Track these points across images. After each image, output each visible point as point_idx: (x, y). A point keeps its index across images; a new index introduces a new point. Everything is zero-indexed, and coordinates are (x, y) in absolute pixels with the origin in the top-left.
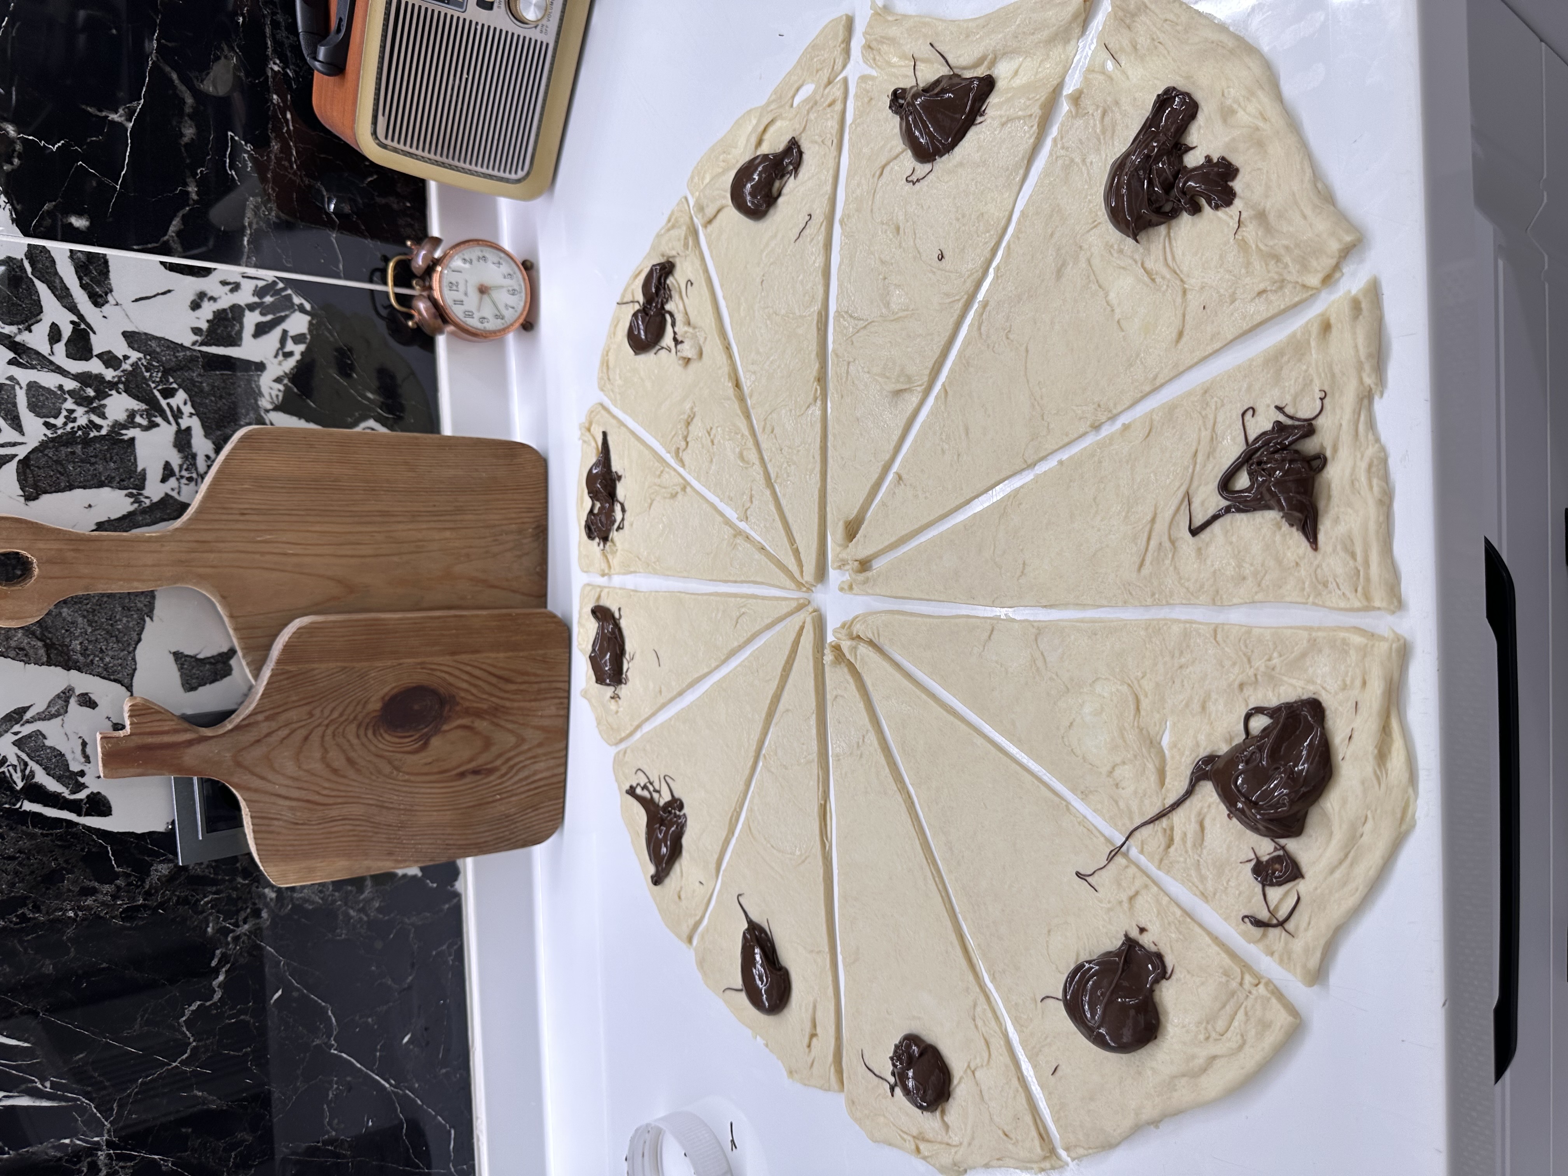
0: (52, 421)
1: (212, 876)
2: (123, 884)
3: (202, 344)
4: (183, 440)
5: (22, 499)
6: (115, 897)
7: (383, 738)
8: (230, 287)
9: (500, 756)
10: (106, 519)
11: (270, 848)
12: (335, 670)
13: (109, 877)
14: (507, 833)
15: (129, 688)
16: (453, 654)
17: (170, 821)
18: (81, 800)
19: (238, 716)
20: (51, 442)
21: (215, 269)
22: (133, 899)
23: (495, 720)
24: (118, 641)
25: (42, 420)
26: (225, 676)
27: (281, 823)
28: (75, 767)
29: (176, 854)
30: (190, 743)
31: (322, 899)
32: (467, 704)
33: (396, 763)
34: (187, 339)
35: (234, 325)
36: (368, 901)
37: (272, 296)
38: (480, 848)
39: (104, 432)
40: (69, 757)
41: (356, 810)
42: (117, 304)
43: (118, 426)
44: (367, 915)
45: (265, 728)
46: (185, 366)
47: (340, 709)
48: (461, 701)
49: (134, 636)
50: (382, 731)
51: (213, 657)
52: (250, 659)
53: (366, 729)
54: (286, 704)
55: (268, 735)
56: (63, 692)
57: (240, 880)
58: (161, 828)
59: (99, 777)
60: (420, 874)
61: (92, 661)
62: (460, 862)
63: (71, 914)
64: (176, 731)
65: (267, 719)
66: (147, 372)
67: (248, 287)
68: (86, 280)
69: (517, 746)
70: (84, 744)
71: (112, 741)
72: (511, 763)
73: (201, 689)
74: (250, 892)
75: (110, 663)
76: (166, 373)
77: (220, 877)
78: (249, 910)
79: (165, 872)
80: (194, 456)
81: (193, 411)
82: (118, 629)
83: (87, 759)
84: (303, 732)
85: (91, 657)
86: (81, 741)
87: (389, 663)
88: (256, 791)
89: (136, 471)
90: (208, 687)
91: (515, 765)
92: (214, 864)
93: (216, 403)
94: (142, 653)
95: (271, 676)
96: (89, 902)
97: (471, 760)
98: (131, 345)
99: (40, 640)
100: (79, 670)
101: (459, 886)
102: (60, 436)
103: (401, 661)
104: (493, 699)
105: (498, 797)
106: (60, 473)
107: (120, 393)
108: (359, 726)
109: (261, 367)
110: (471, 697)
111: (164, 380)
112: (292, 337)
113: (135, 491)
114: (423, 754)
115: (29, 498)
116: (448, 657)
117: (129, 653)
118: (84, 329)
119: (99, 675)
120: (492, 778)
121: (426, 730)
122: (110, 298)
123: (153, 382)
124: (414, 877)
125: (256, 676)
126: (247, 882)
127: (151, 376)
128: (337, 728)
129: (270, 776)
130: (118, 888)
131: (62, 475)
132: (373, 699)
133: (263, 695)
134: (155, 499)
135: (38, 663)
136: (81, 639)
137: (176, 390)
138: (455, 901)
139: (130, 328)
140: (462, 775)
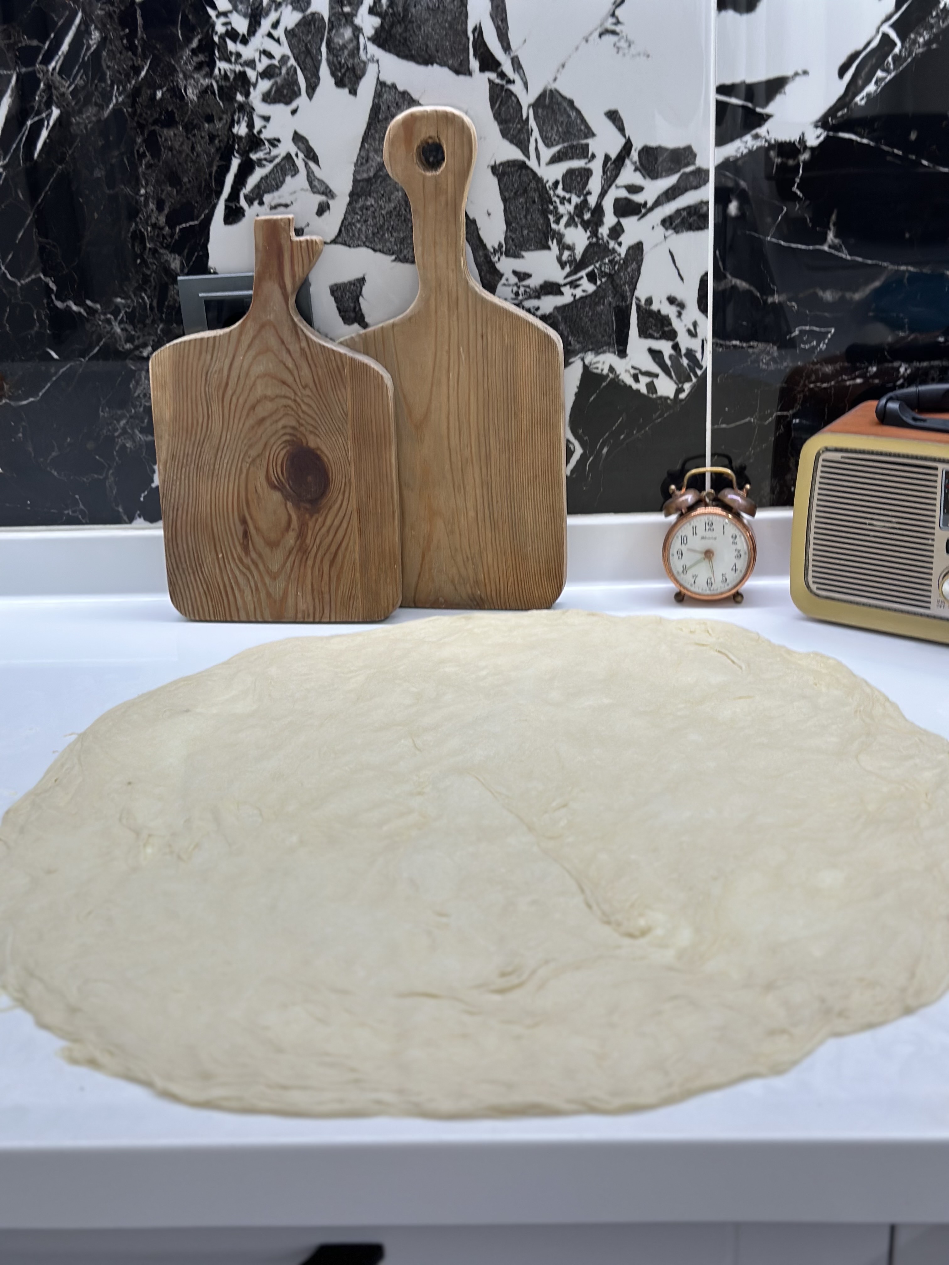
0: (560, 186)
1: (166, 303)
2: (165, 233)
3: (638, 307)
4: (551, 288)
5: (493, 163)
6: (154, 226)
7: (282, 449)
8: (692, 328)
9: (260, 555)
10: (479, 226)
11: (186, 351)
12: (344, 406)
13: (171, 221)
14: (184, 566)
15: (334, 242)
16: (359, 511)
17: (218, 271)
18: (239, 202)
19: (305, 326)
20: (542, 186)
21: (707, 316)
22: (151, 239)
23: (295, 551)
24: (374, 234)
25: (560, 179)
26: (343, 319)
27: (208, 362)
28: (267, 198)
29: (188, 274)
30: (283, 287)
31: (139, 396)
32: (311, 524)
33: (258, 461)
34: (642, 292)
35: (658, 333)
36: (132, 437)
37: (688, 365)
38: (171, 541)
39: (554, 226)
40: (276, 194)
41: (216, 425)
42: (665, 237)
43: (560, 238)
44: (118, 437)
45: (294, 348)
46: (617, 292)
47: (310, 412)
48: (314, 519)
49: (379, 247)
50: (288, 448)
51: (360, 309)
52: (357, 339)
53: (290, 434)
54: (315, 365)
55: (288, 351)
56: (330, 191)
57: (161, 326)
58: (211, 263)
59: (258, 215)
60: (154, 485)
61: (357, 214)
62: (160, 524)
63: (143, 191)
64: (293, 276)
65: (302, 350)
66: (609, 261)
67: (695, 344)
68: (684, 214)
69: (268, 572)
70: (286, 206)
71: (287, 227)
72: (253, 568)
73: (332, 299)
74: (149, 334)
75: (356, 227)
76: (610, 276)
77: (165, 310)
78: (133, 333)
79: (173, 266)
80: (538, 297)
81: (577, 297)
82: (384, 234)
83: (274, 208)
84: (290, 380)
85: (360, 213)
86: (289, 202)
87: (351, 454)
88: (239, 341)
89: (521, 250)
90: (334, 305)
91: (251, 572)
92: (177, 305)
93: (587, 316)
94: (364, 252)
95: (340, 354)
96: (152, 206)
97: (257, 529)
98: (630, 248)
99: (375, 175)
100: (350, 204)
101: (140, 522)
102: (547, 193)
103: (352, 465)
104: (315, 548)
105: (220, 556)
106: (517, 191)
107: (588, 238)
108: (293, 428)
109: (622, 353)
110: (317, 527)
111: (603, 274)
112: (652, 382)
113: (504, 249)
114: (265, 484)
115: (494, 169)
116: (355, 507)
117: (364, 243)
118: (641, 211)
119: (345, 219)
120: (239, 549)
121: (288, 487)
122: (670, 232)
123: (600, 266)
124: (152, 481)
125: (341, 343)
126: (159, 332)
127: (605, 264)
128: (293, 409)
129: (252, 353)
130: (162, 229)
131: (516, 193)
132: (318, 440)
133: (324, 346)
134: (499, 266)
135: (356, 173)
136: (376, 206)
137: (595, 283)
138: (125, 518)
139: (646, 248)
140: (244, 522)
